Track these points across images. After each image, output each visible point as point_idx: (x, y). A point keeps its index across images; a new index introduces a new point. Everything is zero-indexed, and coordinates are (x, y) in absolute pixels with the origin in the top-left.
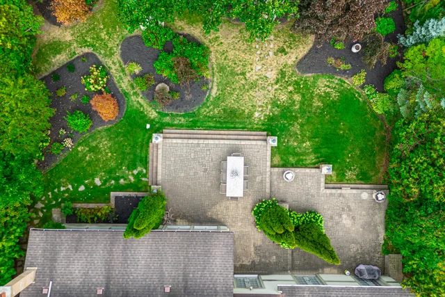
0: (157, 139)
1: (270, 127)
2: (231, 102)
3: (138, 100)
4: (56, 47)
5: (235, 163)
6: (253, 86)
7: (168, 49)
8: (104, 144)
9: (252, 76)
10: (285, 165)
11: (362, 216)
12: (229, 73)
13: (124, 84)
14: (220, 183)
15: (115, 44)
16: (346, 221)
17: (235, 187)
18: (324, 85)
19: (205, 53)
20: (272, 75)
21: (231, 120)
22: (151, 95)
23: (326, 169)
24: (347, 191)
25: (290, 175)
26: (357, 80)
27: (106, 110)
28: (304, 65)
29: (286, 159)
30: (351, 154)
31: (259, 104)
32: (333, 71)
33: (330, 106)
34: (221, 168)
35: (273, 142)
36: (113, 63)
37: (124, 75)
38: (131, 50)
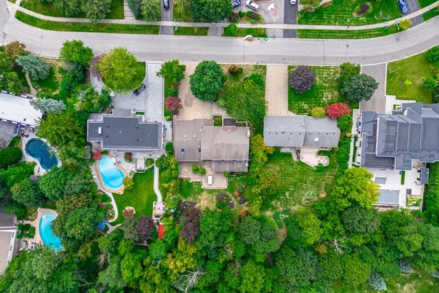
0: (226, 187)
1: (203, 190)
2: (211, 195)
3: (230, 195)
4: (247, 206)
5: (210, 182)
6: (206, 199)
7: (224, 206)
8: (237, 186)
9: (206, 201)
10: (199, 182)
11: (183, 172)
12: (211, 201)
13: (233, 198)
14: (213, 178)
15: (235, 207)
16: (186, 170)
17: (210, 178)
18: (191, 199)
19: (216, 205)
20: (202, 201)
21: (211, 191)
22: (227, 196)
23: (191, 182)
24: (186, 177)
25: (199, 180)
26: (184, 200)
27: (236, 193)
28: (195, 204)
29: (199, 184)
30: (185, 184)
31: (205, 195)
32: (189, 202)
33: (189, 195)
34: (213, 181)
35: (202, 187)
36: (236, 203)
37: (234, 201)
38: (232, 206)
